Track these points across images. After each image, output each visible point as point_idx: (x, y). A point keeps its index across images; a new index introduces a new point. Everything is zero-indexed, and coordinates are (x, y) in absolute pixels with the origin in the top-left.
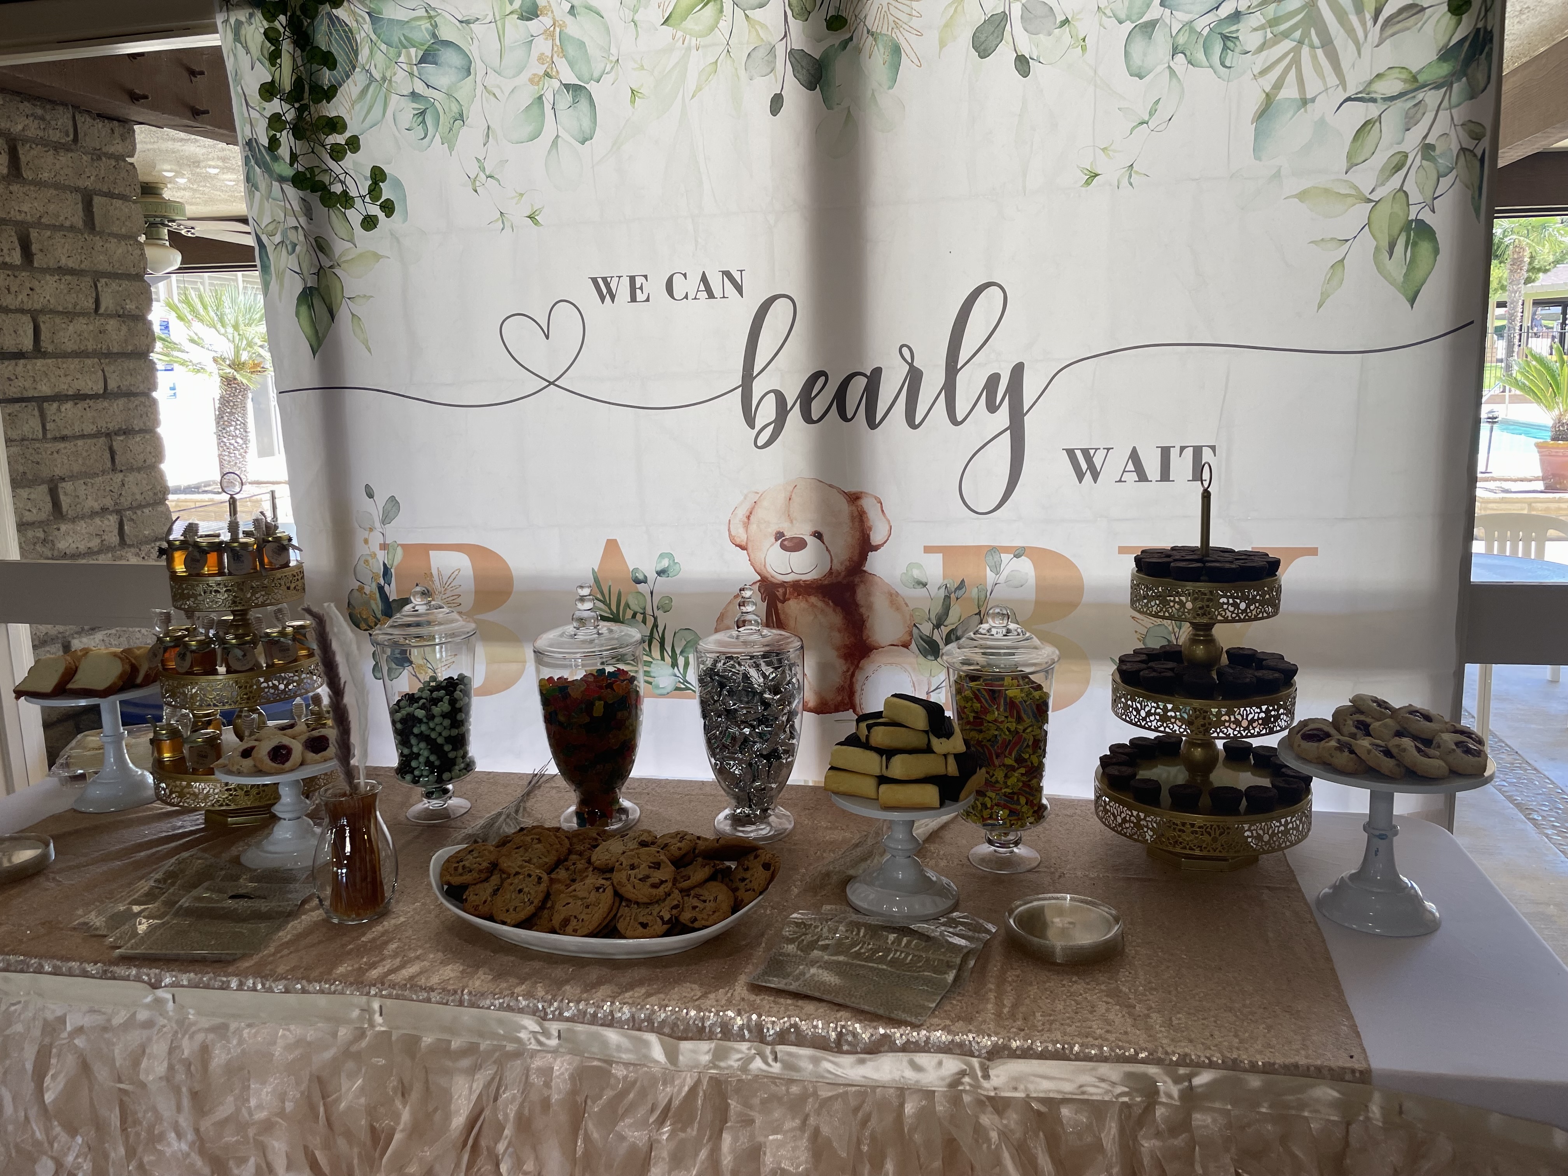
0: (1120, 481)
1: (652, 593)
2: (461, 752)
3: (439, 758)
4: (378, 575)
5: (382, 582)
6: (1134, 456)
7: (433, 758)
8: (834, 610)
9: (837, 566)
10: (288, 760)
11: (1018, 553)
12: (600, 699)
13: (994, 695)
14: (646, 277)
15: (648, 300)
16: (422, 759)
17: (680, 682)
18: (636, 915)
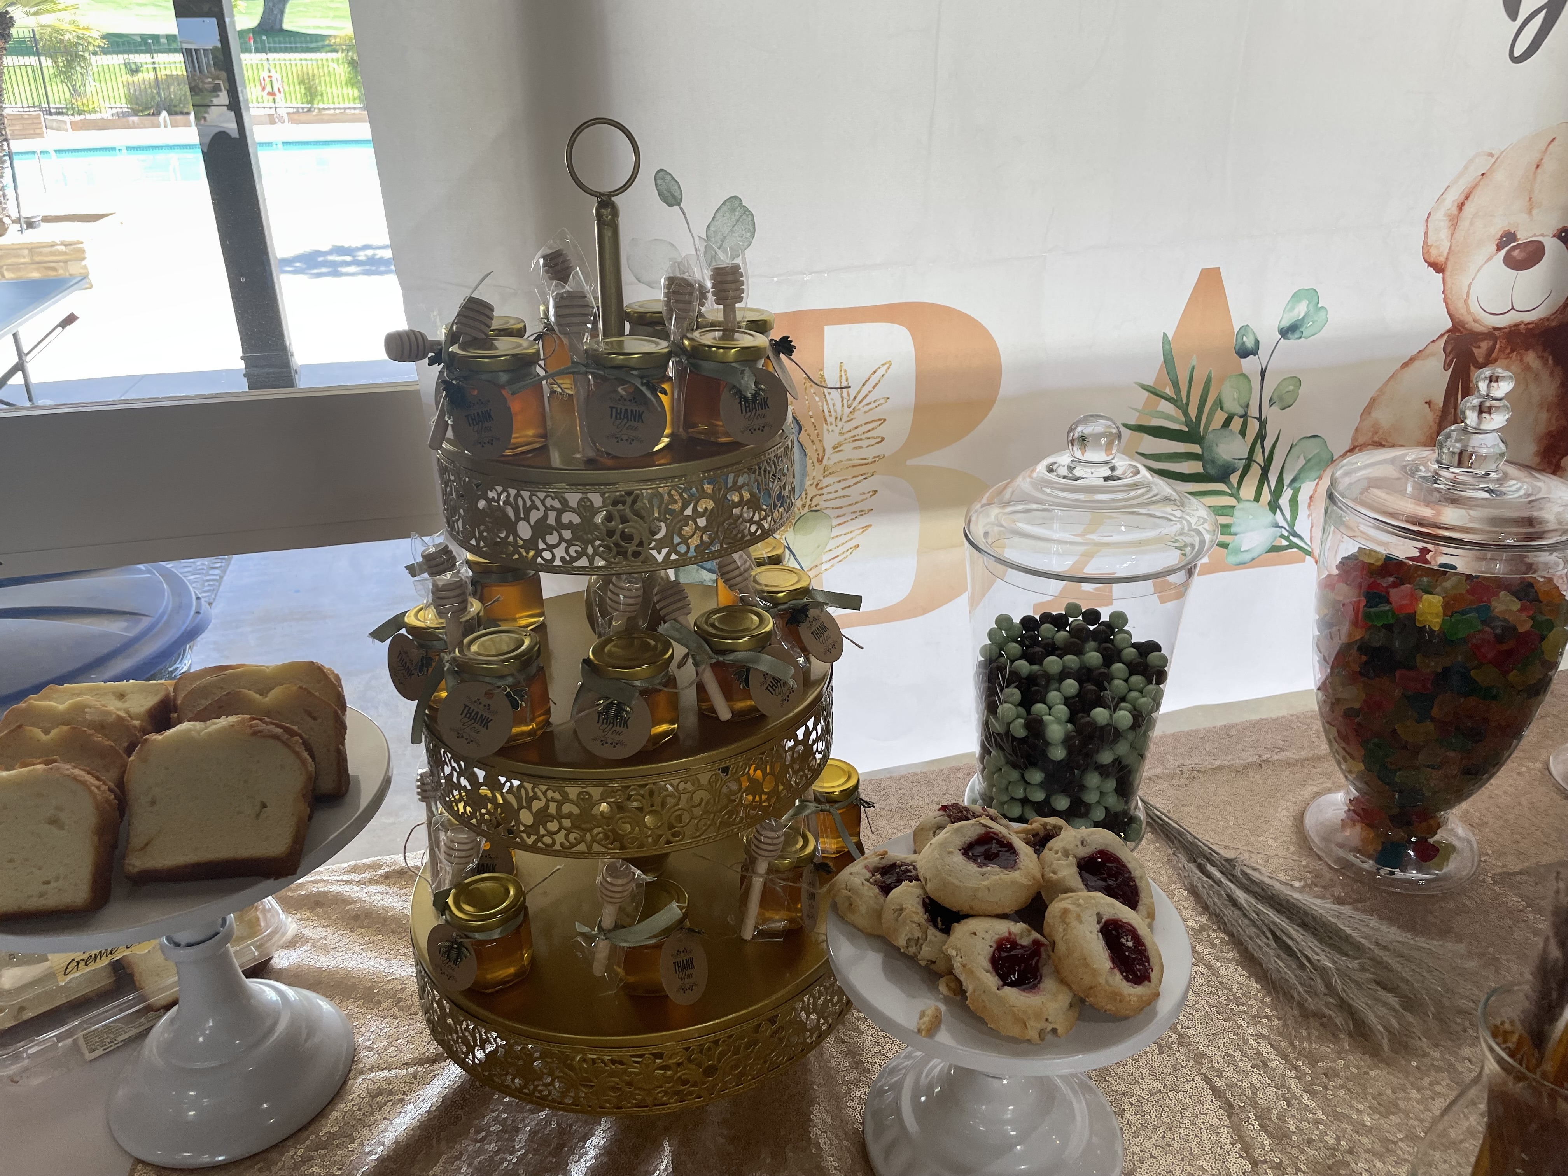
1: (1263, 373)
17: (1282, 536)
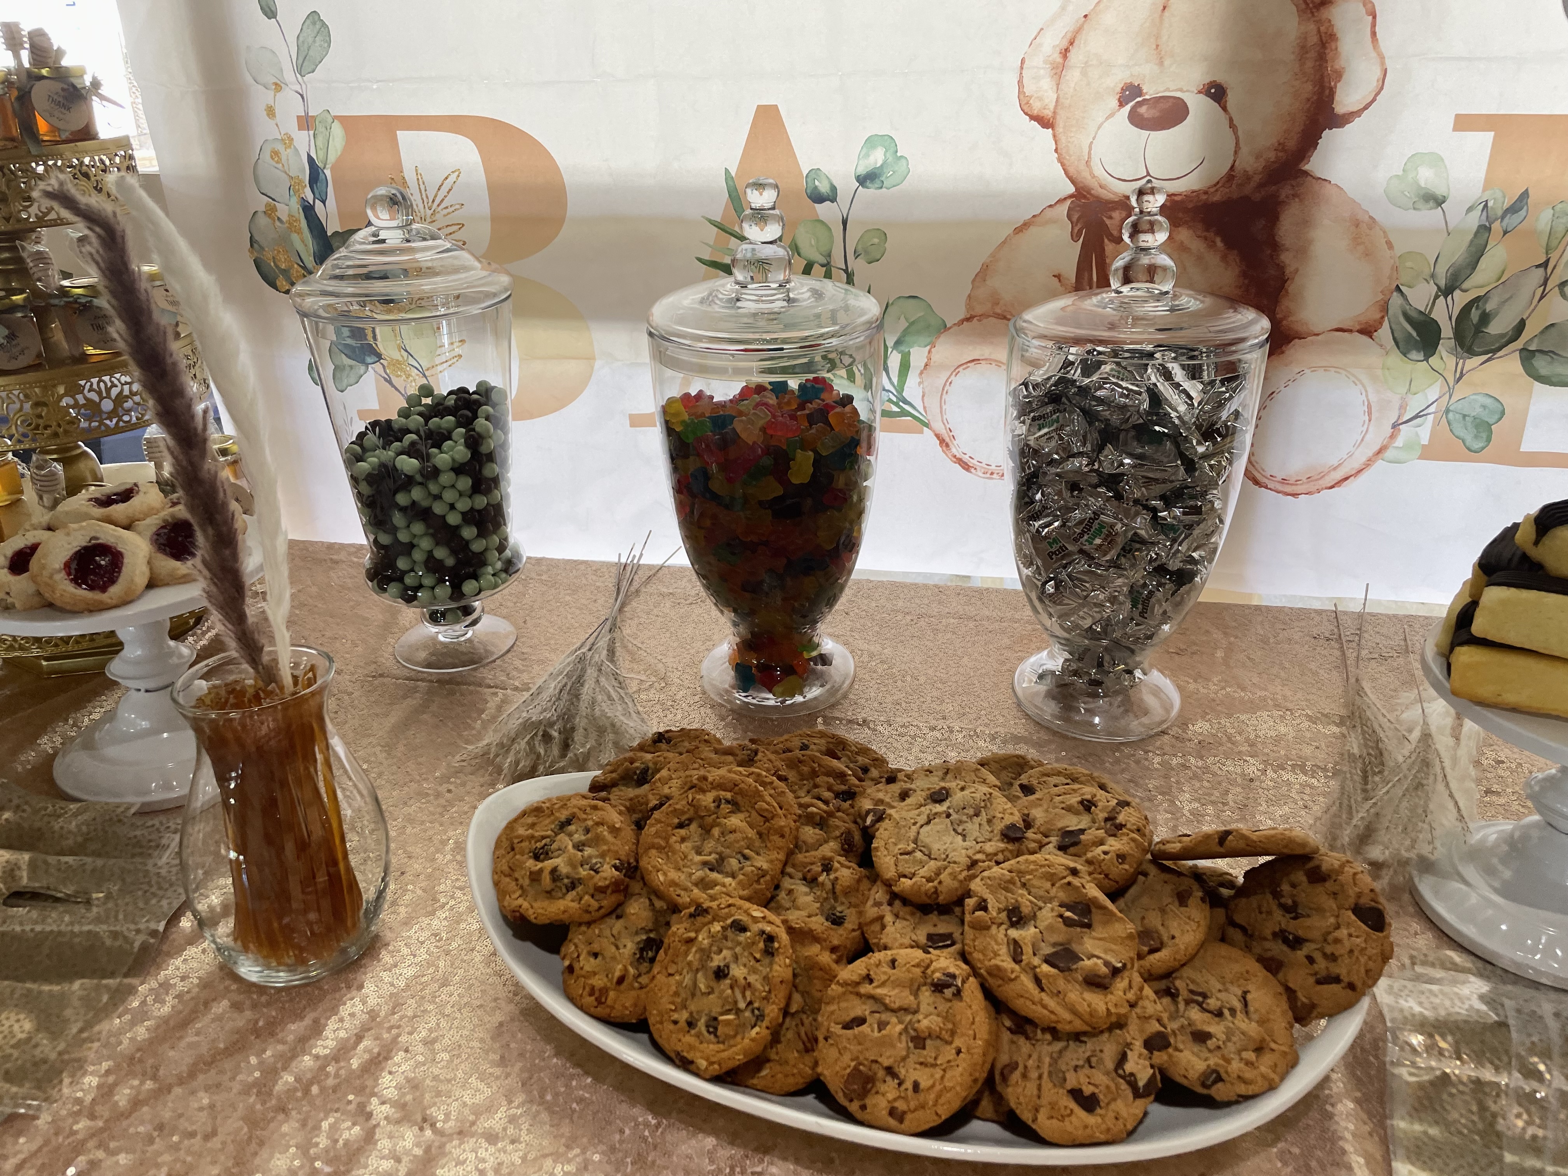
1: (845, 223)
2: (496, 539)
3: (454, 552)
4: (300, 182)
5: (310, 197)
7: (441, 553)
8: (1224, 258)
9: (1246, 162)
10: (113, 581)
12: (804, 445)
16: (418, 556)
17: (890, 401)
18: (1054, 1061)
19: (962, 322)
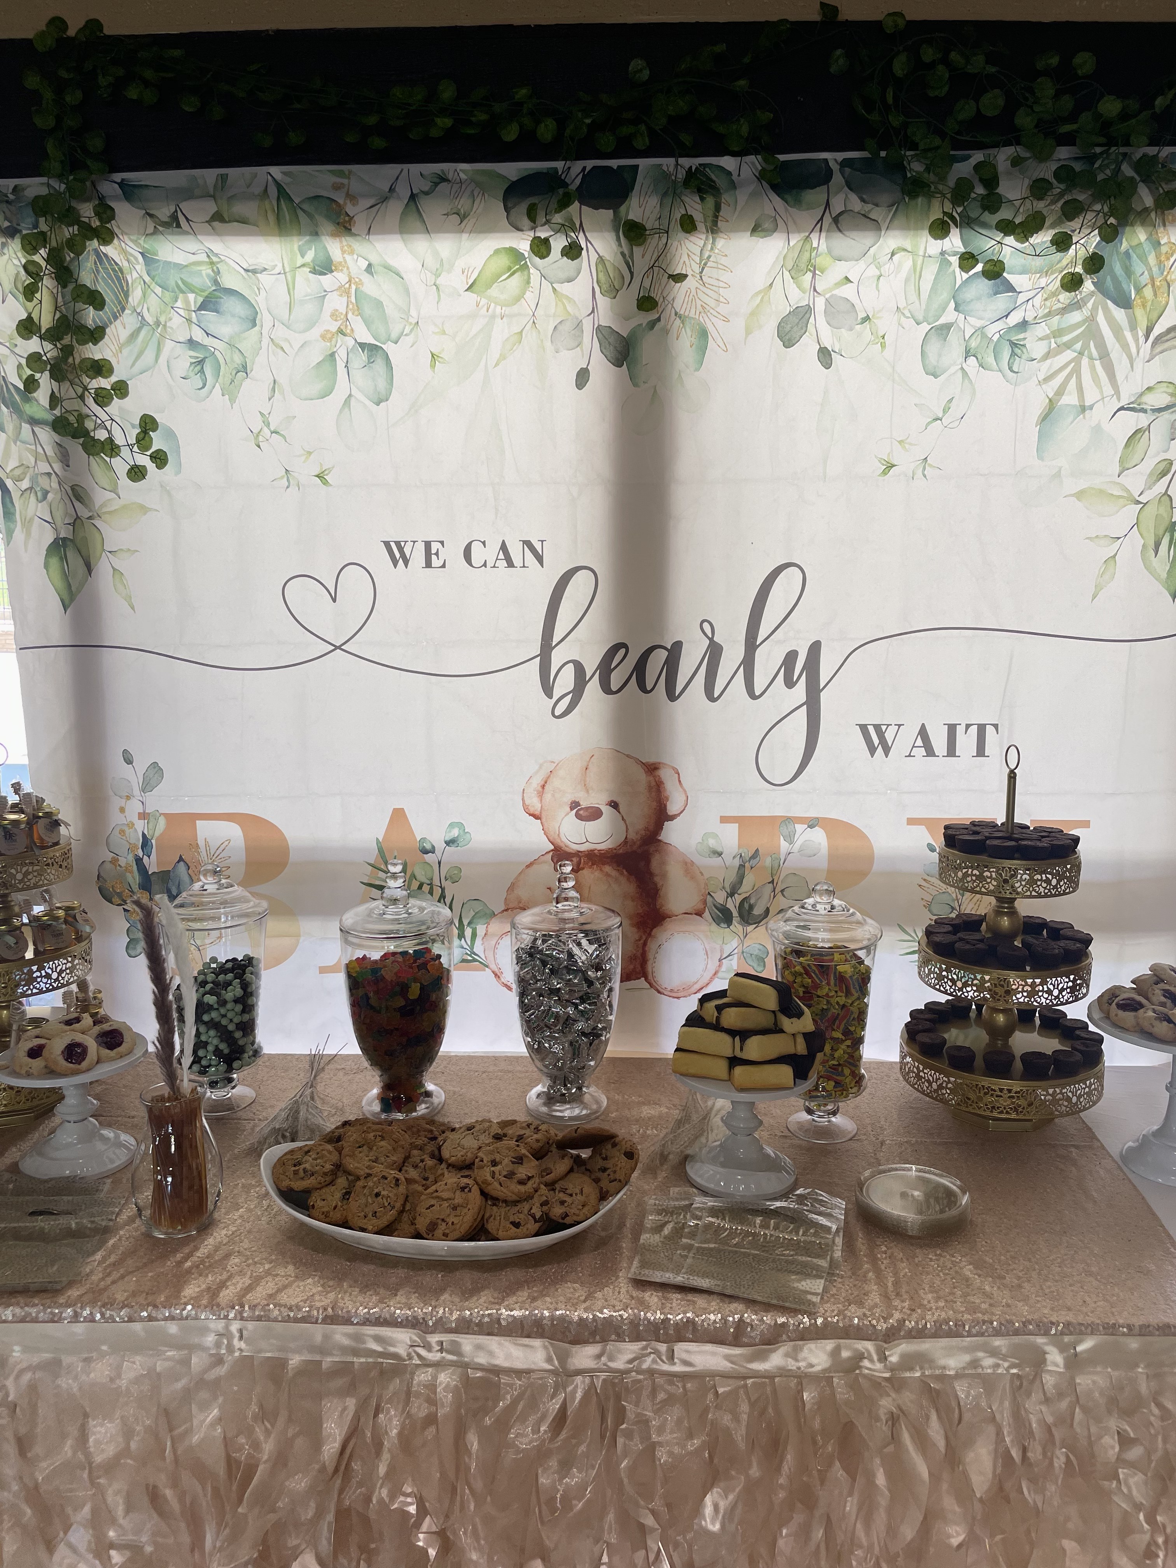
0: (910, 756)
1: (439, 863)
3: (229, 1046)
4: (136, 846)
5: (140, 853)
6: (923, 732)
7: (223, 1046)
8: (628, 879)
9: (632, 836)
10: (84, 1059)
11: (812, 823)
12: (416, 980)
13: (824, 970)
14: (442, 543)
15: (444, 566)
16: (210, 1048)
17: (464, 954)
18: (506, 1214)
19: (503, 911)
